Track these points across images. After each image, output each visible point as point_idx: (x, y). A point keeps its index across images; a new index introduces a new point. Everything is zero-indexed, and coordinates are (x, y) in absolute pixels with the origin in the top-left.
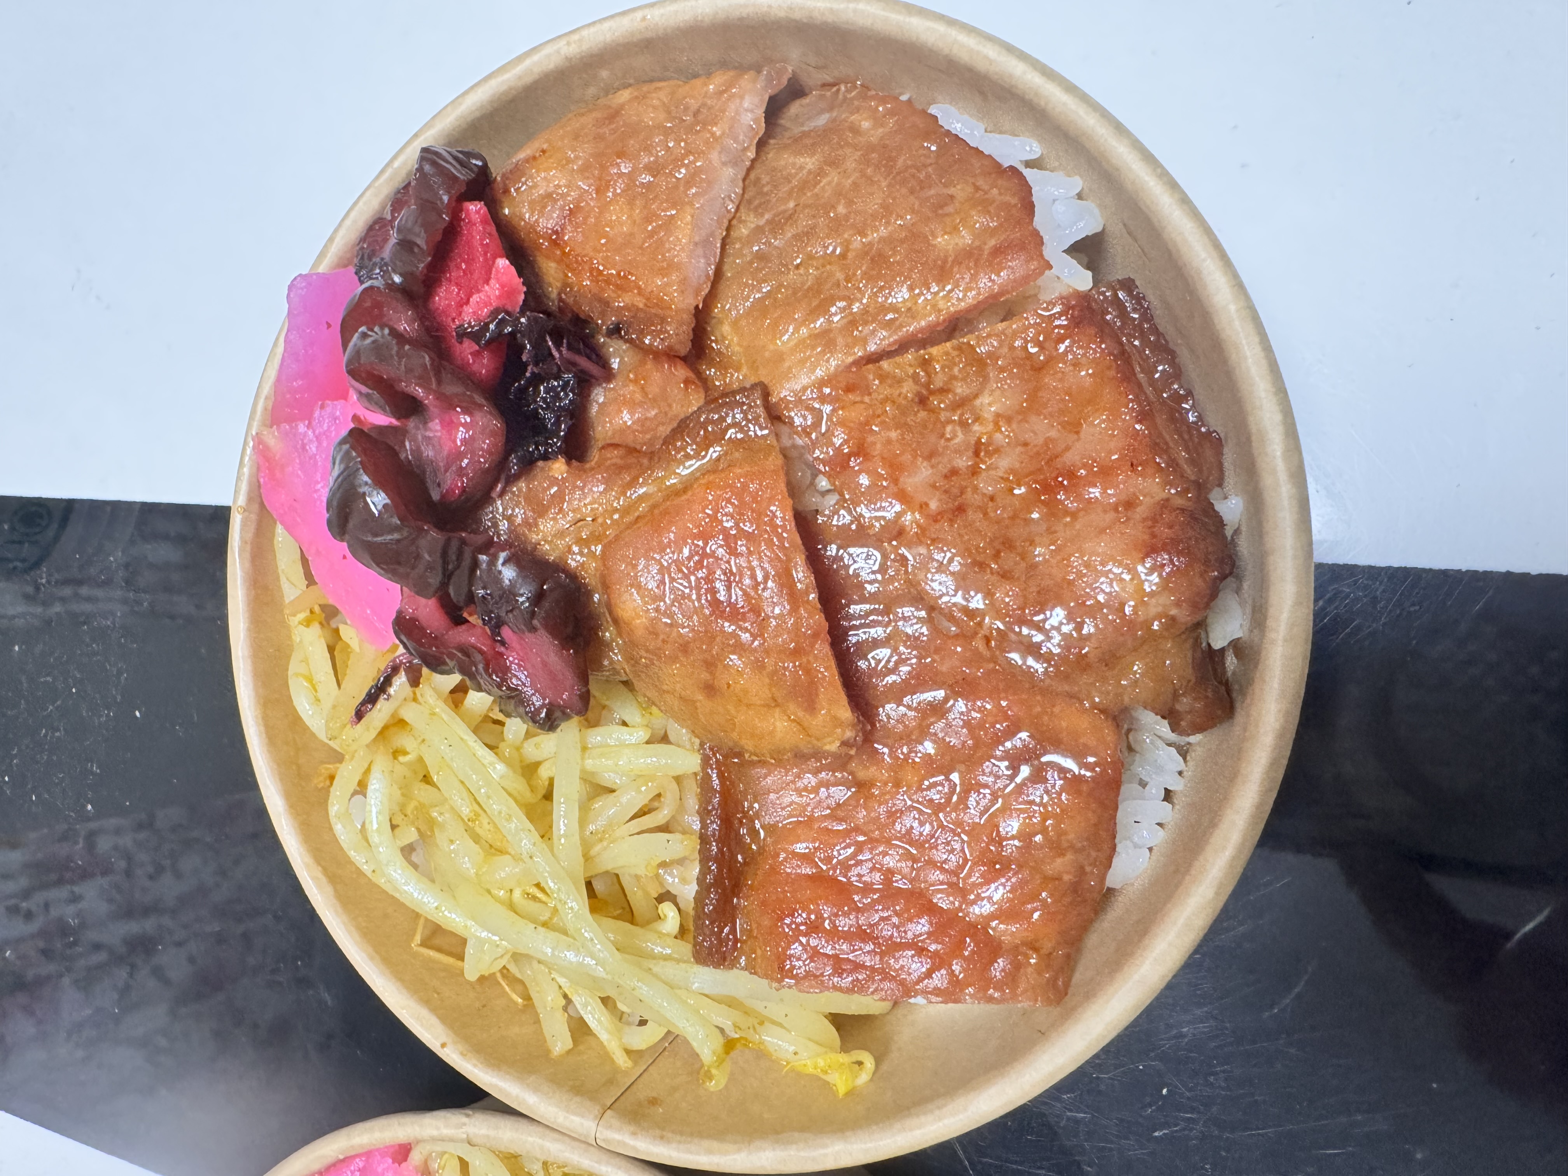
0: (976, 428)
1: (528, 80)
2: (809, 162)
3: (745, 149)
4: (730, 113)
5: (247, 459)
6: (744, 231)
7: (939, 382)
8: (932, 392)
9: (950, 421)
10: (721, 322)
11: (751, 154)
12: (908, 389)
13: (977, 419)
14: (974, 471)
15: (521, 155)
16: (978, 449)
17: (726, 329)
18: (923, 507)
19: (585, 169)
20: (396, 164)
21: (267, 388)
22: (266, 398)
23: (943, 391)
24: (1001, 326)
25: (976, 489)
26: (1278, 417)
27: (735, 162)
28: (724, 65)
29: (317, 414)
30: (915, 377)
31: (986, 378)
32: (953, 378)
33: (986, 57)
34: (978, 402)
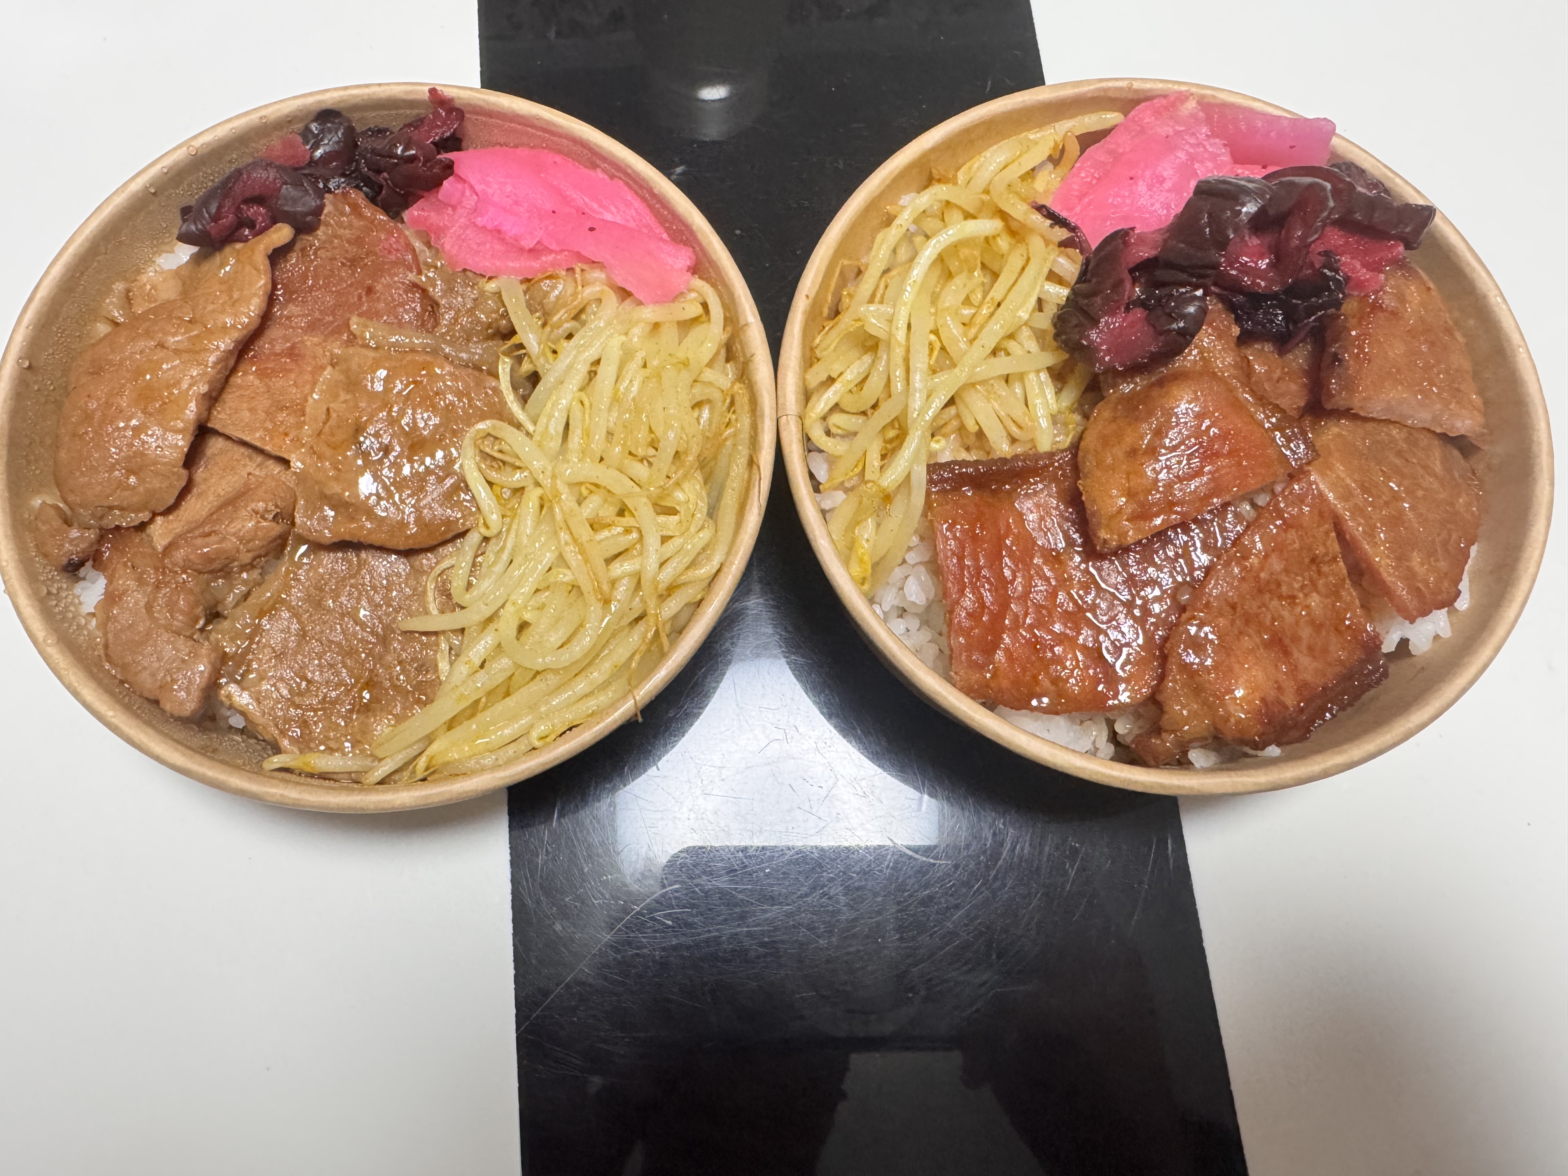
0: (1301, 595)
1: (1467, 270)
2: (1438, 467)
3: (1441, 426)
4: (1464, 412)
5: (1170, 86)
6: (1395, 432)
7: (1325, 569)
8: (1318, 566)
9: (1304, 578)
10: (1338, 426)
11: (1438, 431)
12: (1319, 551)
13: (1306, 595)
14: (1281, 598)
15: (1422, 273)
16: (1293, 597)
17: (1336, 430)
18: (1262, 569)
19: (1422, 320)
20: (1398, 180)
21: (1223, 96)
22: (1214, 96)
23: (1319, 573)
24: (1357, 602)
25: (1271, 599)
26: (1356, 758)
27: (1435, 419)
28: (1486, 403)
29: (1217, 140)
30: (1326, 554)
31: (1327, 597)
32: (1327, 577)
33: (1528, 568)
34: (1314, 594)
